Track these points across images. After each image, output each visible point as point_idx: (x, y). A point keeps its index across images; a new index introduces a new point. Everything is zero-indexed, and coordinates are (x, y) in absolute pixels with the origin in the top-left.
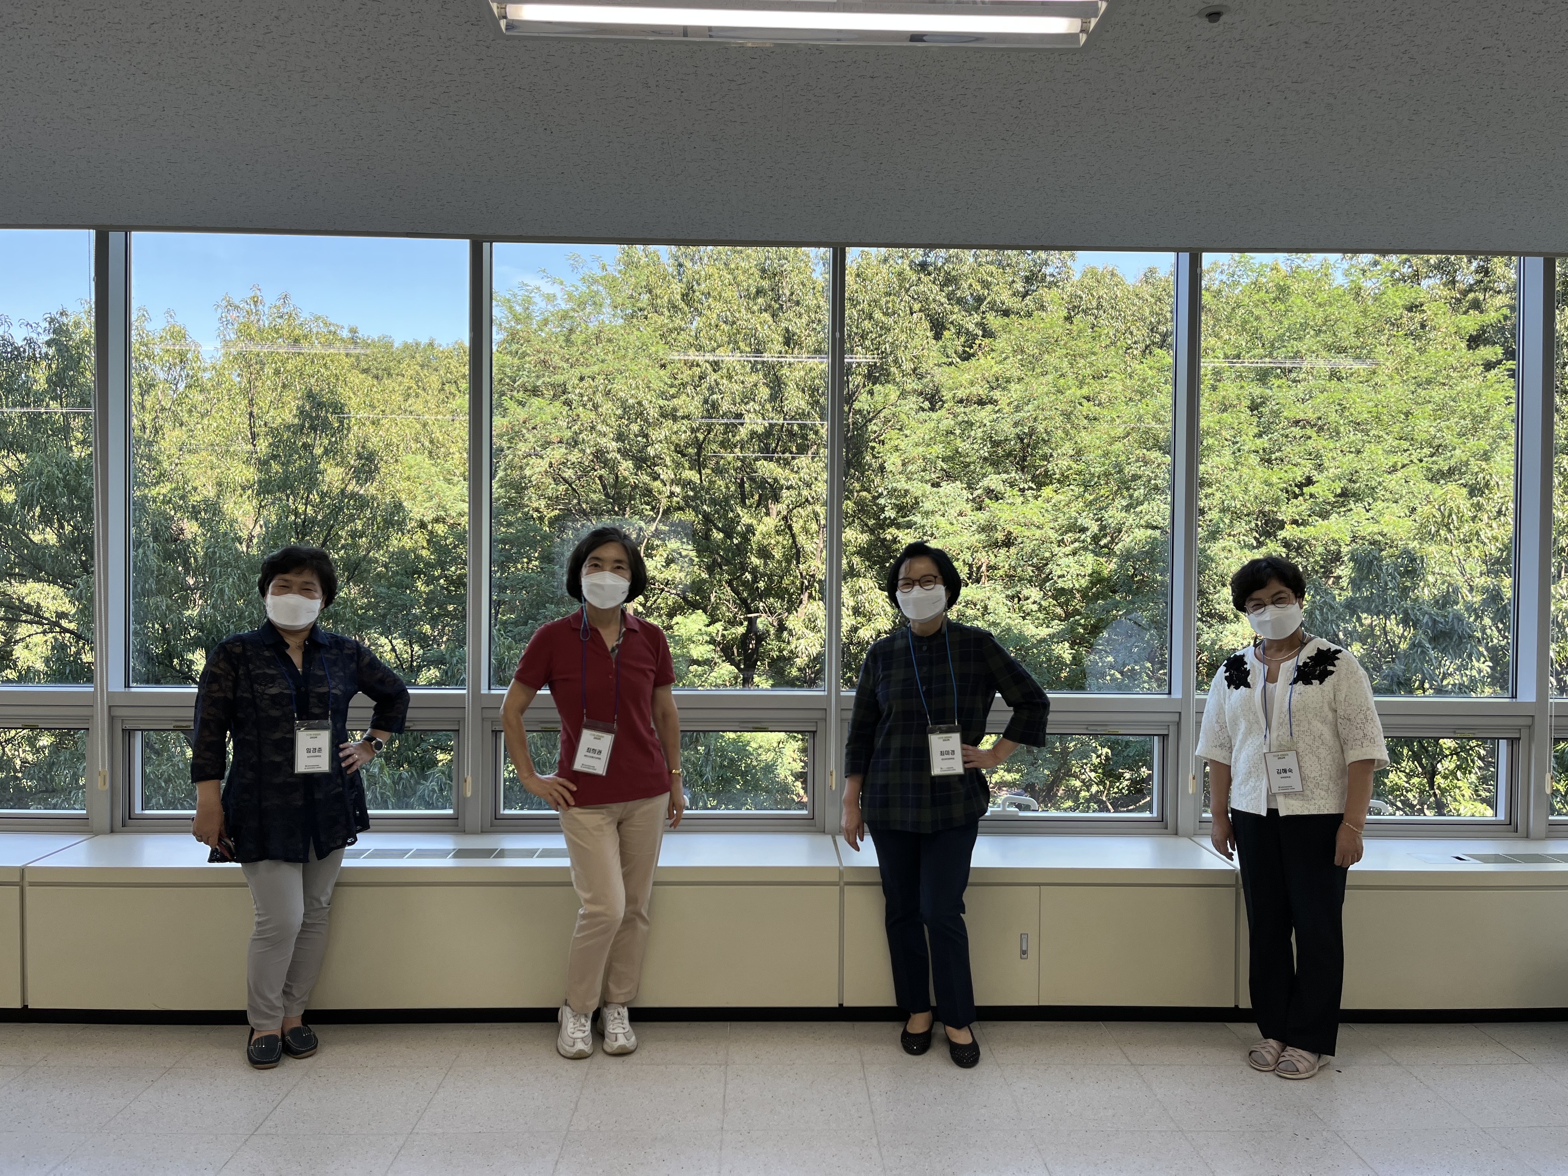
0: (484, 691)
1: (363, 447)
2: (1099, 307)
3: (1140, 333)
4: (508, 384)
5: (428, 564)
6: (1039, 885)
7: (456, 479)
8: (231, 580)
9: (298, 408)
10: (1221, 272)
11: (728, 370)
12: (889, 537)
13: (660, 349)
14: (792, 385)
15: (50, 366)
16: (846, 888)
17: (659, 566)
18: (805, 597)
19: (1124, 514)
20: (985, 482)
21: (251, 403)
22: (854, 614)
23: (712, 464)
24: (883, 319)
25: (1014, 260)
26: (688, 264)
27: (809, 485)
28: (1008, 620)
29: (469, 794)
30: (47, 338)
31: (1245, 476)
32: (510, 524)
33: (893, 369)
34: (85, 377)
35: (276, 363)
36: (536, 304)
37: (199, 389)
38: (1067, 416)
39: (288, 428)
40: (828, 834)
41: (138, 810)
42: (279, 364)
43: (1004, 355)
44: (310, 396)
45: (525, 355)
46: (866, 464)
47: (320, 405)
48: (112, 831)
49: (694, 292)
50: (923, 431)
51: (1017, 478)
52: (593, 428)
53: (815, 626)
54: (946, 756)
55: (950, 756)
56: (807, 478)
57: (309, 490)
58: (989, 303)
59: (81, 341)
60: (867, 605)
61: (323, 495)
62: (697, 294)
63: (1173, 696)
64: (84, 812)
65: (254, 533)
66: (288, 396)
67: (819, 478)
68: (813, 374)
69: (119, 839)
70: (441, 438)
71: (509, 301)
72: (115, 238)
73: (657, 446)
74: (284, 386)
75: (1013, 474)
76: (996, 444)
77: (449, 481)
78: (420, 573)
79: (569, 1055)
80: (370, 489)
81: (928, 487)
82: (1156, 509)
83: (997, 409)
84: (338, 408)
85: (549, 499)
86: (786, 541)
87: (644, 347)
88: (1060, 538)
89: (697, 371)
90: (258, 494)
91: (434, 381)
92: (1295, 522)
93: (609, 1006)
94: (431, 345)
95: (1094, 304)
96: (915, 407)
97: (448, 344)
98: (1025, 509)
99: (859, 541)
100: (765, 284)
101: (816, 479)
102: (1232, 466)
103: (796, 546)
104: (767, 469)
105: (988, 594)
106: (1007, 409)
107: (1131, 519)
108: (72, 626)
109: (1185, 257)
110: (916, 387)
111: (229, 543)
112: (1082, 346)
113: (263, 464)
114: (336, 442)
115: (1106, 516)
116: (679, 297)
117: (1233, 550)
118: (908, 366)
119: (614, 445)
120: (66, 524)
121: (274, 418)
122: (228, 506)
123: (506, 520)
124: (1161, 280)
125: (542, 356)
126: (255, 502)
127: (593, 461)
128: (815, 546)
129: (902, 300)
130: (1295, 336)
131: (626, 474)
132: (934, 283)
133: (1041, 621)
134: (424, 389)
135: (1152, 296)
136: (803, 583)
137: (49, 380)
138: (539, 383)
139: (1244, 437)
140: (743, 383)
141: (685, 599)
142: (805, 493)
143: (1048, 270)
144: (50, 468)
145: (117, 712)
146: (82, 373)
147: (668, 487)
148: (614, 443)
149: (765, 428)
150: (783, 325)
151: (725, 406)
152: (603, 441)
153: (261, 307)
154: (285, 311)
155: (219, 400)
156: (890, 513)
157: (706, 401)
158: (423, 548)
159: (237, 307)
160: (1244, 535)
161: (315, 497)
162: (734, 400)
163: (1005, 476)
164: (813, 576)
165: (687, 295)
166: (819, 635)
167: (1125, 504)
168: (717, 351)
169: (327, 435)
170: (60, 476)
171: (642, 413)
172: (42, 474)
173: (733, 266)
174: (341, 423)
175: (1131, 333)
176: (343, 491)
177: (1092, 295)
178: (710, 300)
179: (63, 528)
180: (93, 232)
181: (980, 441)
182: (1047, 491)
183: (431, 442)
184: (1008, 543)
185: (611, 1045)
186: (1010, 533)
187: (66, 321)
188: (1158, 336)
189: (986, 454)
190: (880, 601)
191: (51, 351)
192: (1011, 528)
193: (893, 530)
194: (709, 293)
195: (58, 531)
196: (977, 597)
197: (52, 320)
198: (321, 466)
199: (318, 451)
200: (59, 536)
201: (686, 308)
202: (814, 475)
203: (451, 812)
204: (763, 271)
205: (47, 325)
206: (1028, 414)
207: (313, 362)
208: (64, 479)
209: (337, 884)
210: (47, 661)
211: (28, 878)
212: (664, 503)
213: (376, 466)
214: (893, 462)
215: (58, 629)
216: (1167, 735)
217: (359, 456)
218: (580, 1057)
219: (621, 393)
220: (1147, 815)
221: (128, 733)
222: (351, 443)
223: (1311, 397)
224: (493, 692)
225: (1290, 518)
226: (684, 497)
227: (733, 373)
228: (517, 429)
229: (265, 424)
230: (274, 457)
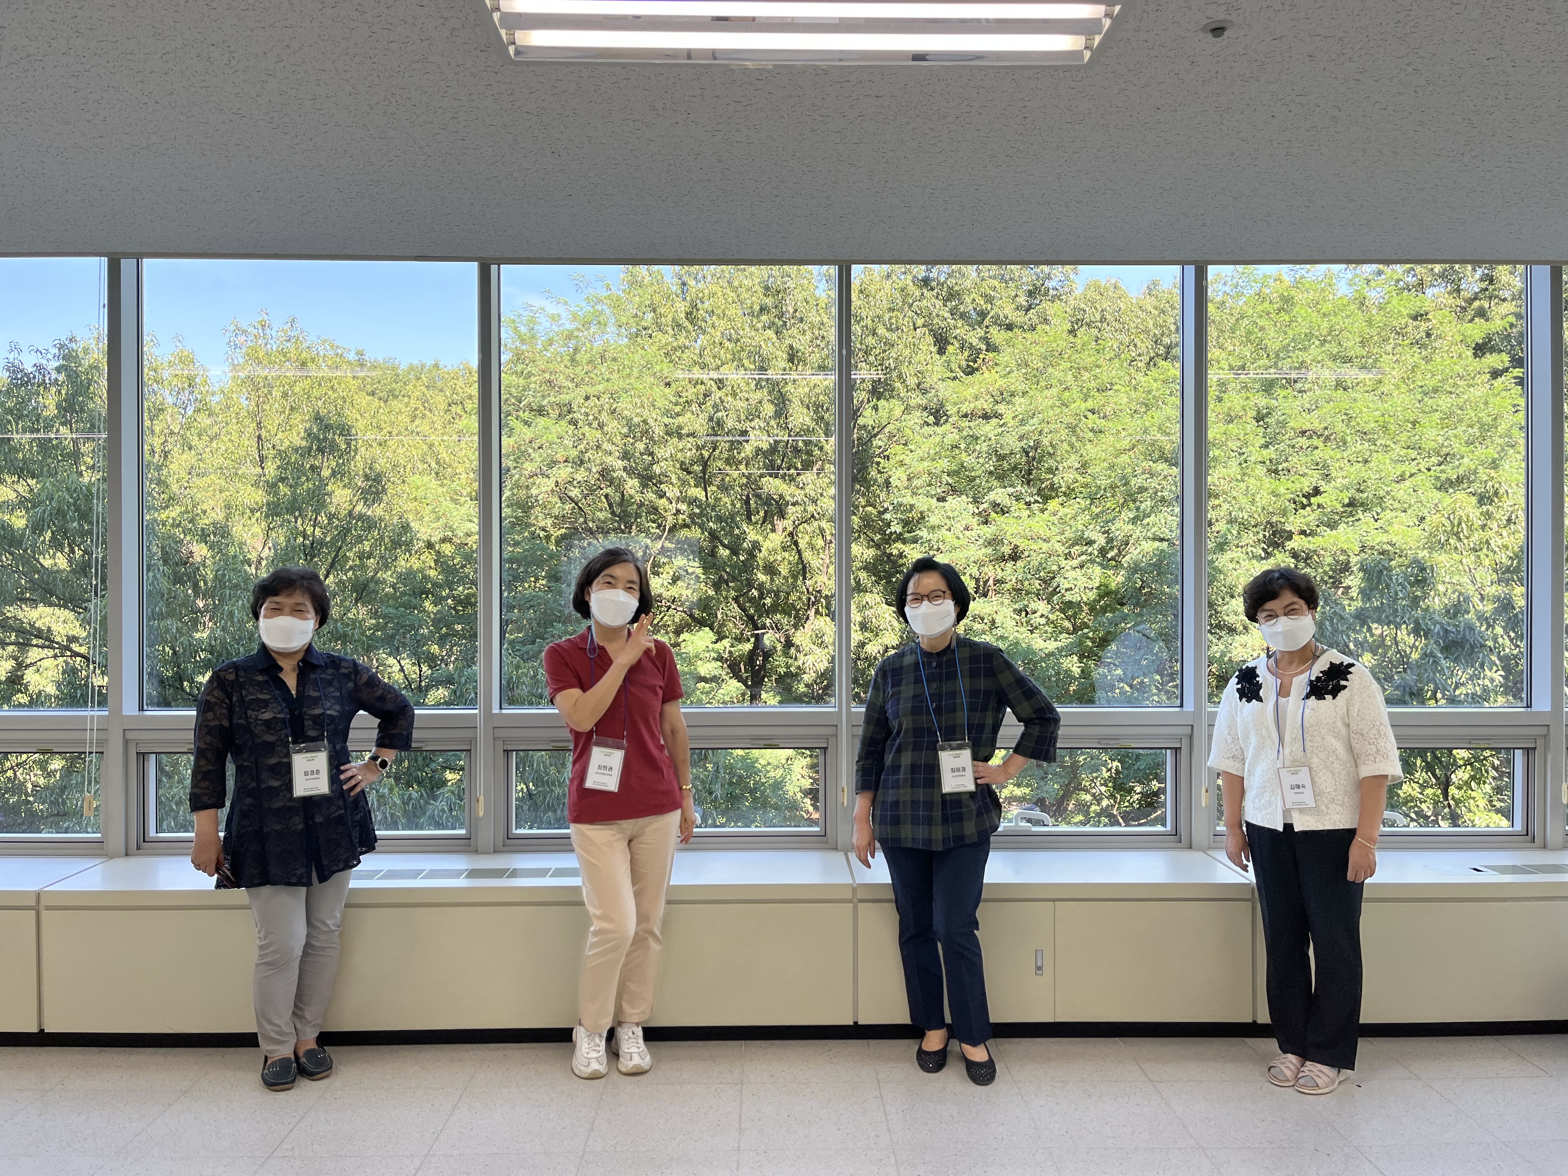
0: (496, 710)
1: (371, 468)
2: (1103, 319)
3: (1144, 345)
4: (514, 405)
5: (435, 584)
6: (1054, 900)
7: (462, 499)
8: (240, 602)
9: (306, 431)
10: (1225, 284)
11: (733, 387)
12: (895, 552)
13: (665, 368)
14: (796, 402)
15: (60, 392)
16: (860, 905)
17: (666, 584)
18: (812, 613)
19: (1131, 527)
20: (991, 496)
21: (259, 425)
22: (861, 630)
23: (717, 481)
24: (887, 334)
25: (1017, 274)
26: (692, 283)
27: (814, 502)
28: (1016, 634)
29: (481, 814)
30: (57, 364)
31: (1252, 487)
32: (517, 544)
33: (898, 385)
34: (94, 403)
35: (284, 386)
36: (540, 324)
37: (207, 413)
38: (1073, 429)
39: (296, 450)
40: (841, 851)
41: (152, 833)
42: (287, 387)
43: (1008, 369)
44: (318, 418)
45: (530, 374)
46: (871, 479)
47: (327, 427)
48: (127, 855)
49: (698, 310)
50: (928, 446)
51: (1023, 491)
52: (598, 447)
53: (822, 642)
54: (957, 773)
55: (962, 773)
56: (813, 494)
57: (317, 512)
58: (992, 317)
59: (90, 367)
60: (874, 620)
61: (331, 517)
62: (701, 312)
63: (1185, 709)
64: (99, 835)
65: (263, 555)
66: (296, 419)
67: (825, 494)
68: (817, 390)
69: (133, 862)
70: (447, 459)
71: (514, 321)
72: (127, 266)
73: (662, 464)
74: (292, 409)
75: (1019, 488)
76: (1001, 458)
77: (455, 501)
78: (427, 593)
79: (584, 1075)
80: (378, 511)
81: (934, 501)
82: (1163, 521)
83: (1002, 422)
84: (345, 430)
85: (556, 517)
86: (792, 557)
87: (648, 366)
88: (1067, 551)
89: (701, 388)
90: (267, 516)
91: (440, 401)
92: (1303, 533)
93: (624, 1025)
94: (436, 366)
95: (1098, 317)
96: (920, 421)
97: (453, 366)
98: (1032, 522)
99: (865, 556)
100: (769, 301)
101: (822, 495)
102: (1239, 477)
103: (803, 562)
104: (773, 485)
105: (995, 608)
106: (1012, 423)
107: (1138, 531)
108: (83, 650)
109: (1191, 270)
110: (920, 402)
111: (239, 566)
112: (1087, 359)
113: (272, 487)
114: (343, 463)
115: (1113, 528)
116: (683, 315)
117: (1241, 561)
118: (912, 381)
119: (620, 464)
120: (76, 549)
121: (281, 441)
122: (238, 530)
123: (513, 540)
124: (1164, 292)
125: (547, 376)
126: (264, 525)
127: (598, 479)
128: (821, 562)
129: (905, 316)
130: (1300, 346)
131: (632, 492)
132: (937, 298)
133: (1049, 635)
134: (430, 411)
135: (1156, 308)
136: (810, 598)
137: (58, 406)
138: (545, 403)
139: (1251, 448)
140: (747, 400)
141: (691, 616)
142: (811, 508)
143: (1050, 284)
144: (60, 494)
145: (130, 735)
146: (92, 399)
147: (674, 504)
148: (620, 462)
149: (770, 444)
150: (787, 342)
151: (730, 423)
152: (609, 460)
153: (268, 331)
154: (293, 334)
155: (227, 424)
156: (896, 528)
157: (711, 419)
158: (431, 567)
159: (245, 332)
160: (1252, 546)
161: (323, 519)
162: (739, 417)
163: (1010, 490)
164: (819, 592)
165: (691, 313)
166: (826, 651)
167: (1132, 516)
168: (721, 369)
169: (335, 457)
170: (71, 500)
171: (647, 432)
172: (53, 499)
173: (736, 284)
174: (349, 444)
175: (1135, 346)
176: (350, 513)
177: (1096, 308)
178: (714, 318)
179: (74, 553)
180: (104, 260)
181: (985, 456)
182: (1053, 505)
183: (438, 463)
184: (1015, 556)
185: (626, 1064)
186: (1016, 547)
187: (75, 347)
188: (1162, 348)
189: (992, 468)
190: (887, 616)
191: (61, 378)
192: (1016, 541)
193: (899, 545)
194: (713, 311)
195: (69, 556)
196: (985, 611)
197: (61, 347)
198: (329, 488)
199: (326, 473)
200: (70, 561)
201: (690, 327)
202: (820, 491)
203: (463, 832)
204: (767, 288)
205: (57, 351)
206: (1034, 428)
207: (320, 385)
208: (75, 504)
209: (346, 906)
210: (59, 685)
211: (44, 902)
212: (670, 521)
213: (383, 487)
214: (898, 477)
215: (69, 653)
216: (1180, 748)
217: (367, 477)
218: (595, 1077)
219: (626, 412)
220: (1159, 828)
221: (142, 756)
222: (358, 464)
223: (1317, 407)
224: (504, 711)
225: (1298, 528)
226: (690, 515)
227: (738, 391)
228: (523, 448)
229: (274, 447)
230: (283, 480)
